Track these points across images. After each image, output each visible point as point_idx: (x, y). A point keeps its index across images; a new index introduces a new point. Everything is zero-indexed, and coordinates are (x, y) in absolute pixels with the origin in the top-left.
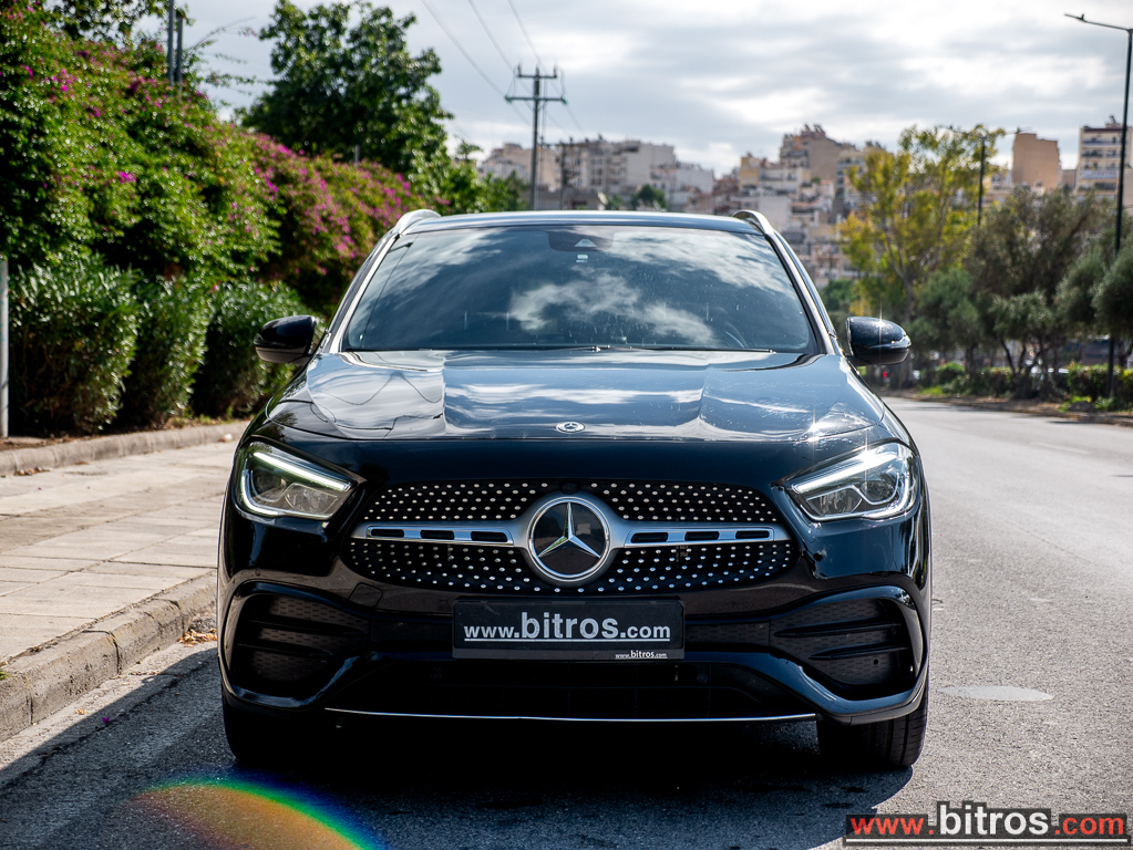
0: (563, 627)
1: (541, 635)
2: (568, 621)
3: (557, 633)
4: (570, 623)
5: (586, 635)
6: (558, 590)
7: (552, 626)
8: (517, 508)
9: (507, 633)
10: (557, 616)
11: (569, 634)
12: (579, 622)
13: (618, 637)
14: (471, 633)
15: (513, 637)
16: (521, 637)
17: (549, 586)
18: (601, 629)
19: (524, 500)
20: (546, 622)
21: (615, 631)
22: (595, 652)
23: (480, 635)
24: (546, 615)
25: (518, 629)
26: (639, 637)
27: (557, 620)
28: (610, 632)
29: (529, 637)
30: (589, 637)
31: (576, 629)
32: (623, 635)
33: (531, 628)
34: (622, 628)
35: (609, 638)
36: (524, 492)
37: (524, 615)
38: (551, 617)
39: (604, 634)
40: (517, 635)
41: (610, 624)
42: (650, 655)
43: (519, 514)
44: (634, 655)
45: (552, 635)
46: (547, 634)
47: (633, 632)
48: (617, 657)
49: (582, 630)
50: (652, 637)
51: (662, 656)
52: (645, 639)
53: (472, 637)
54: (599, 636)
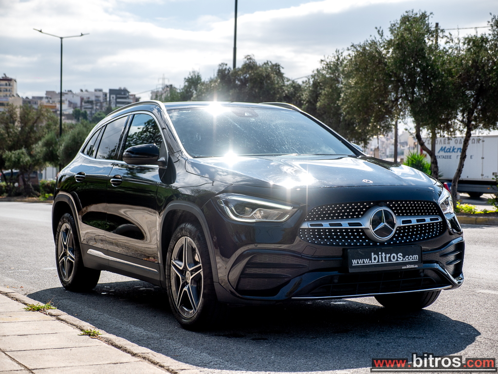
0: (385, 257)
1: (378, 262)
2: (387, 255)
3: (384, 260)
4: (388, 256)
5: (393, 260)
6: (378, 244)
7: (382, 257)
8: (362, 213)
9: (367, 261)
10: (383, 253)
11: (387, 260)
12: (391, 255)
13: (403, 260)
14: (355, 262)
15: (369, 263)
16: (372, 263)
17: (375, 242)
18: (398, 257)
19: (364, 209)
20: (380, 256)
21: (402, 258)
22: (396, 266)
23: (358, 263)
24: (380, 253)
25: (371, 260)
26: (409, 260)
27: (384, 255)
28: (400, 259)
29: (374, 262)
30: (394, 261)
31: (390, 257)
32: (404, 259)
33: (375, 259)
34: (404, 257)
35: (400, 261)
36: (365, 207)
37: (373, 254)
38: (382, 254)
39: (398, 259)
40: (370, 262)
41: (400, 255)
42: (412, 266)
43: (362, 215)
44: (408, 267)
45: (382, 261)
46: (380, 261)
47: (407, 258)
48: (403, 268)
49: (392, 259)
50: (413, 259)
51: (416, 266)
52: (411, 260)
53: (355, 264)
54: (397, 260)
